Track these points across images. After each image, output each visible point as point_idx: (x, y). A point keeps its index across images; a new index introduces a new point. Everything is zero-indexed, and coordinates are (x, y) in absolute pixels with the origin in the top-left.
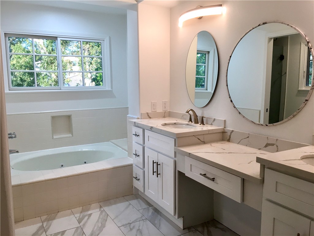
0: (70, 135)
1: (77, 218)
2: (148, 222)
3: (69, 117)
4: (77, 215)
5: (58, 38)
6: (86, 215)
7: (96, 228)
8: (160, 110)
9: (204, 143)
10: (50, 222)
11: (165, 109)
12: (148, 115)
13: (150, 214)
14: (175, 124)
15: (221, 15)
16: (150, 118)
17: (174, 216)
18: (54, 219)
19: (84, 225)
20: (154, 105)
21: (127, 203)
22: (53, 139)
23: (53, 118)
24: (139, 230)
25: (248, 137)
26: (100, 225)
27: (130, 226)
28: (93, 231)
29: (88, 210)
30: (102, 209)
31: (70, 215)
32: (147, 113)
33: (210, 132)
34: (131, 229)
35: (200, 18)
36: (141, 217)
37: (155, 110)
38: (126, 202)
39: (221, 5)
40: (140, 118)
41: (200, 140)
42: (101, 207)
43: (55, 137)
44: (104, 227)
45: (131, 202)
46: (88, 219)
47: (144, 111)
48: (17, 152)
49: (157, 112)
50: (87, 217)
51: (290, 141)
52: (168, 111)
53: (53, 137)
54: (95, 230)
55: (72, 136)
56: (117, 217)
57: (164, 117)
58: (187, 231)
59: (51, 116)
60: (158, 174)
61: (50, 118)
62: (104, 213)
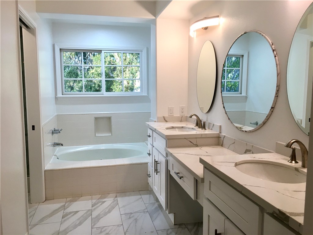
0: (110, 134)
1: (93, 203)
2: (148, 214)
3: (109, 118)
4: (94, 201)
5: (102, 51)
6: (101, 202)
7: (103, 212)
8: (177, 114)
9: (197, 146)
10: (72, 203)
11: (182, 114)
12: (165, 119)
13: (154, 208)
14: (182, 127)
15: (219, 25)
16: (166, 121)
17: (166, 211)
18: (76, 201)
19: (95, 209)
20: (171, 110)
21: (139, 197)
22: (95, 136)
23: (96, 118)
24: (136, 219)
25: (234, 143)
26: (107, 210)
27: (130, 215)
28: (99, 214)
29: (105, 198)
30: (116, 199)
31: (89, 200)
32: (163, 117)
33: (202, 136)
34: (130, 218)
35: (206, 28)
36: (144, 210)
37: (172, 115)
38: (139, 195)
39: (218, 16)
40: (157, 121)
41: (192, 143)
42: (116, 197)
43: (97, 135)
44: (109, 213)
45: (143, 196)
46: (101, 204)
47: (160, 115)
48: (62, 145)
49: (174, 116)
50: (100, 203)
51: (263, 148)
52: (186, 116)
53: (95, 135)
54: (101, 213)
55: (111, 135)
56: (124, 206)
57: (181, 121)
58: (177, 226)
59: (95, 117)
60: (157, 172)
61: (93, 119)
62: (115, 202)
